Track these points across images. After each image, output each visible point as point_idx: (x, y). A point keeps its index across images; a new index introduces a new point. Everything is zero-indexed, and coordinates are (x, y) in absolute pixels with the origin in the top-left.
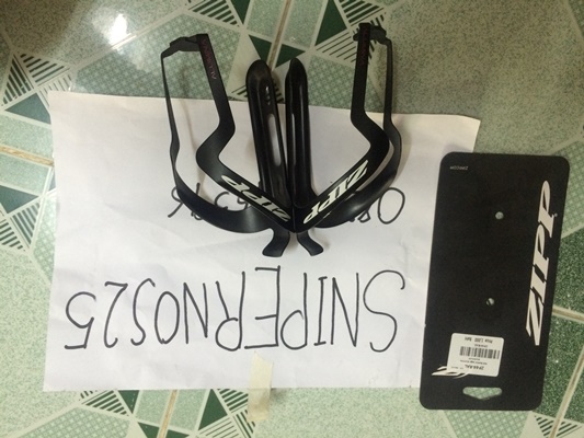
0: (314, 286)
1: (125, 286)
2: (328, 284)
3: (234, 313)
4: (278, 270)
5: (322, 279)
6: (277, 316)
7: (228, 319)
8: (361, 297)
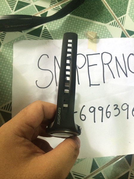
7: (108, 64)
8: (54, 76)
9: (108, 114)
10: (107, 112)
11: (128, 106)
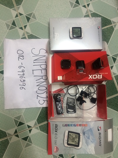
0: (35, 64)
1: (37, 96)
2: (35, 61)
3: (41, 77)
4: (33, 70)
5: (34, 63)
6: (41, 70)
7: (42, 78)
8: (37, 55)
9: (21, 77)
10: (22, 77)
11: (25, 86)
